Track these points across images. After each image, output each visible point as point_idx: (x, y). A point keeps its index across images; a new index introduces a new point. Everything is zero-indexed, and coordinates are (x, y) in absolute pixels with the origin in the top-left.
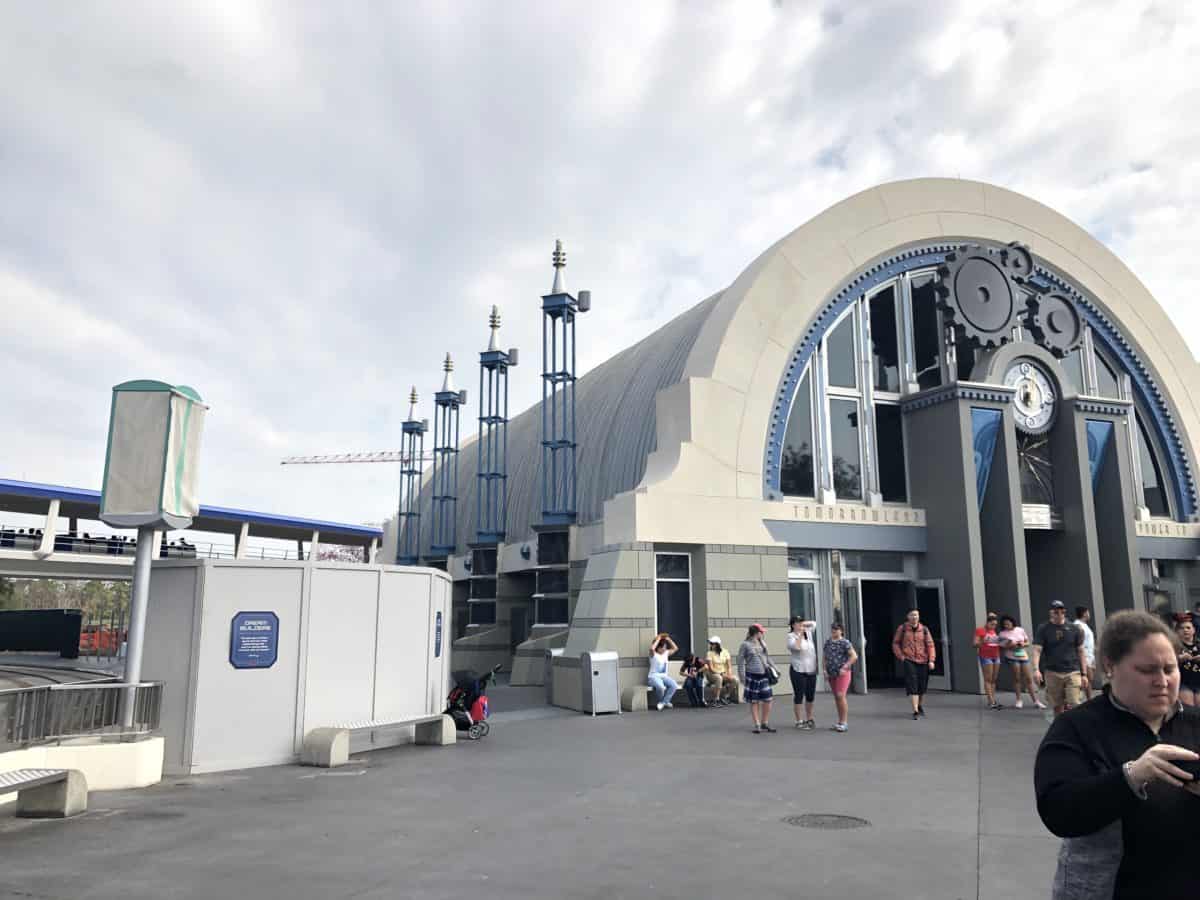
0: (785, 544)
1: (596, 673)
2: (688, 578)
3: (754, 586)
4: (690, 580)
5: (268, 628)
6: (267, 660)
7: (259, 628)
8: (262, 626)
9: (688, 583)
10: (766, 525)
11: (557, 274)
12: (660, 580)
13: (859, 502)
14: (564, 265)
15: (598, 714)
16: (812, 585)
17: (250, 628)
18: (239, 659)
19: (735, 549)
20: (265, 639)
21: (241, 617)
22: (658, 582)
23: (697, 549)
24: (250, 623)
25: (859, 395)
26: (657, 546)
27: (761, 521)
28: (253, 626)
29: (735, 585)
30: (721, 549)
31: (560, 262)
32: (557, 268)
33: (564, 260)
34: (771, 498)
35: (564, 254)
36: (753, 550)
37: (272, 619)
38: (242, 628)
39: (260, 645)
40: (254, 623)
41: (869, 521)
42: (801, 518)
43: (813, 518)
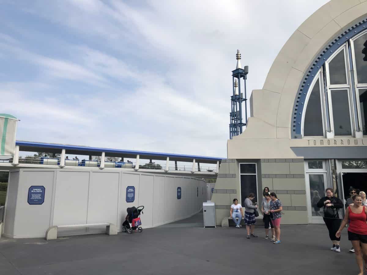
0: (303, 157)
1: (205, 211)
2: (256, 173)
3: (286, 176)
4: (256, 174)
5: (41, 191)
6: (40, 202)
7: (38, 191)
8: (39, 190)
9: (256, 175)
10: (292, 149)
11: (238, 62)
12: (242, 174)
13: (350, 136)
14: (240, 59)
15: (206, 227)
16: (323, 175)
17: (35, 191)
18: (31, 201)
19: (275, 160)
20: (40, 195)
21: (32, 188)
22: (241, 175)
23: (258, 161)
24: (35, 189)
25: (348, 86)
26: (239, 161)
27: (290, 148)
28: (36, 191)
29: (276, 176)
30: (268, 161)
31: (239, 57)
32: (238, 60)
33: (240, 57)
34: (296, 137)
35: (240, 54)
36: (286, 160)
37: (43, 188)
38: (32, 191)
39: (38, 197)
40: (36, 189)
41: (352, 144)
42: (312, 145)
43: (318, 145)
